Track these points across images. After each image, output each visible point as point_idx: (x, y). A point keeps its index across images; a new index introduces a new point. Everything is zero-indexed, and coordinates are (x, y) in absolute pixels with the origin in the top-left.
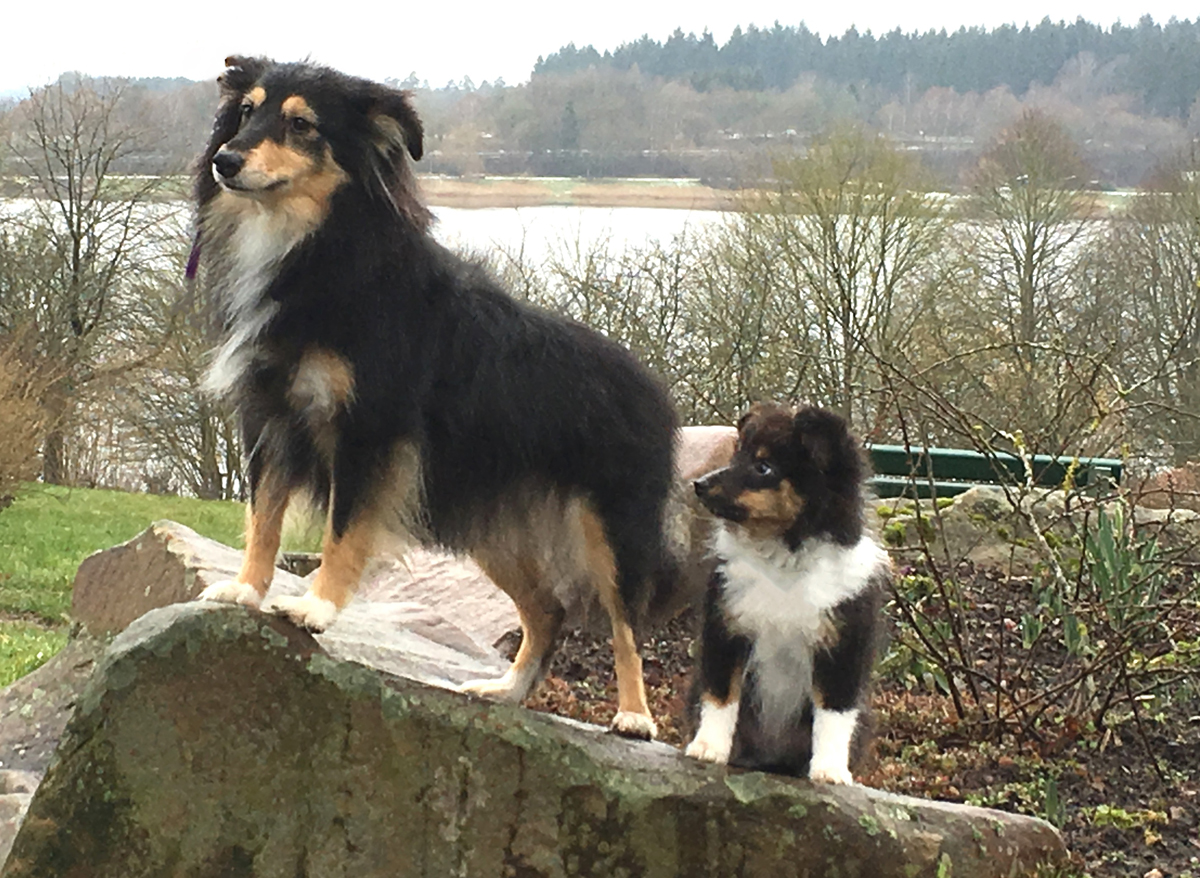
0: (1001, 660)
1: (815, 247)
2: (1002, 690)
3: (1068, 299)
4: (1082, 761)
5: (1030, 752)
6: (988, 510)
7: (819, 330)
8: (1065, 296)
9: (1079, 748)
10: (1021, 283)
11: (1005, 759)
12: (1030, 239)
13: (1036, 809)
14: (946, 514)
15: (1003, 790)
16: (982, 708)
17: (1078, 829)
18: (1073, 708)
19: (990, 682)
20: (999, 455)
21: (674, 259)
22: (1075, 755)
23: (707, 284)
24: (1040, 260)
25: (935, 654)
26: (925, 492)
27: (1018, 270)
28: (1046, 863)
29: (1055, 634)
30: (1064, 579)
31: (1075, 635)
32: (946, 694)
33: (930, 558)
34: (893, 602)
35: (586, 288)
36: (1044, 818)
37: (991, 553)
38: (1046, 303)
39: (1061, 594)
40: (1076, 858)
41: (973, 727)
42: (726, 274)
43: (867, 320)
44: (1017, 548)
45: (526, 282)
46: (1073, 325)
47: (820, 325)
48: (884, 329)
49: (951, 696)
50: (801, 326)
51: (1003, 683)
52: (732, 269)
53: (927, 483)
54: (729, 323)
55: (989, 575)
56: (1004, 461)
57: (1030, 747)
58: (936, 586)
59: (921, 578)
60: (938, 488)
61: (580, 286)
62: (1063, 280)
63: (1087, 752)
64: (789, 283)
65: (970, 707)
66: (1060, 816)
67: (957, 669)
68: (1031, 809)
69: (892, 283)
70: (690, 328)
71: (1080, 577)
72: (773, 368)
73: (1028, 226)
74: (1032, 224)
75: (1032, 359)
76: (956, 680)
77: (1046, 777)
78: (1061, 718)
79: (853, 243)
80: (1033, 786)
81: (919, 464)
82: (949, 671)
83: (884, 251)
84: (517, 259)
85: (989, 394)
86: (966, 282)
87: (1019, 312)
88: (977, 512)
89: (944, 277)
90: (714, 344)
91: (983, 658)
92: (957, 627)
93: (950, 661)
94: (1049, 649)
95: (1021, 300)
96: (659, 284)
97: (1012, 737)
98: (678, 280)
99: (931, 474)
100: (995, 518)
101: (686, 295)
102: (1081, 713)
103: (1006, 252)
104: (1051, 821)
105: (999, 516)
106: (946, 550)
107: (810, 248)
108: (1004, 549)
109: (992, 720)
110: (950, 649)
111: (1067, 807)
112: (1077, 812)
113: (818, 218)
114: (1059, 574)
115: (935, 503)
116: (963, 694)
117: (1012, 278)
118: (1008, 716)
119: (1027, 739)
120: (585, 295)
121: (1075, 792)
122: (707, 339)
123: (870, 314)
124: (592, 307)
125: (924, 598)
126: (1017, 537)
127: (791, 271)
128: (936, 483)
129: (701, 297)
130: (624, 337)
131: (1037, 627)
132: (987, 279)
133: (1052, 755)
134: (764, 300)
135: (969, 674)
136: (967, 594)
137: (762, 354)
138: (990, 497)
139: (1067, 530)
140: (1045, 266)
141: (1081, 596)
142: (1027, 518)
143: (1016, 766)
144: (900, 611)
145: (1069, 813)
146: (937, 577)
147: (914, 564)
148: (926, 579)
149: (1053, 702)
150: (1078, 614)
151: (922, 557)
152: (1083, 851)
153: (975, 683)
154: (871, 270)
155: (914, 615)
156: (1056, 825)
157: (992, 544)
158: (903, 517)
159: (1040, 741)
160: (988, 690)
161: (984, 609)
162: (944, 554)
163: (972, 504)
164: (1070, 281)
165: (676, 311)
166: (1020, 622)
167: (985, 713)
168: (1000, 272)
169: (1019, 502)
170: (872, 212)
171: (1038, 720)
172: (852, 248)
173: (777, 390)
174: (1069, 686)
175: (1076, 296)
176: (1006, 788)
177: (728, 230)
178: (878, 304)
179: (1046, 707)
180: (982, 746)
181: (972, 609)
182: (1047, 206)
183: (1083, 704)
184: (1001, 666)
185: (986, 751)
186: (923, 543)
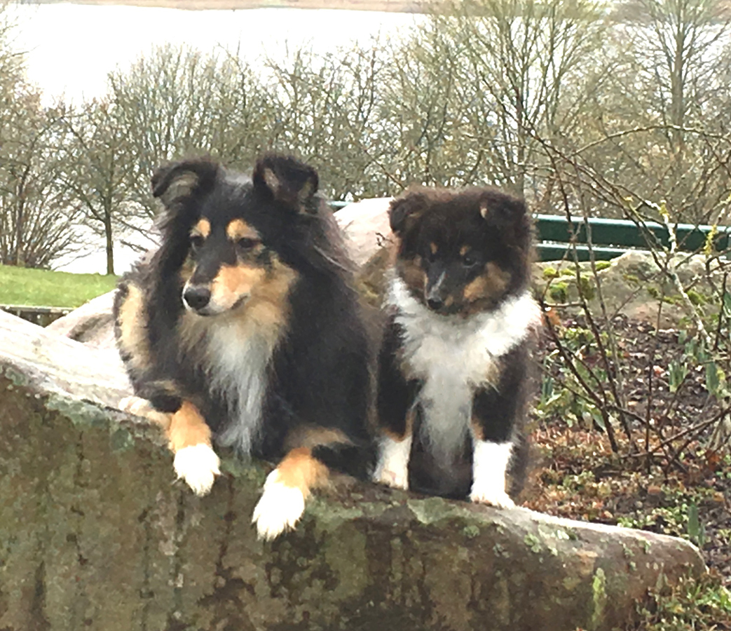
0: (650, 401)
1: (493, 44)
2: (650, 427)
3: (713, 90)
4: (720, 489)
5: (674, 481)
6: (639, 271)
7: (496, 116)
8: (710, 88)
9: (718, 478)
10: (672, 76)
11: (652, 487)
12: (680, 38)
13: (680, 531)
14: (603, 276)
15: (651, 514)
16: (633, 443)
17: (716, 548)
18: (713, 444)
19: (640, 420)
20: (648, 224)
21: (370, 54)
22: (714, 484)
23: (398, 76)
24: (689, 56)
25: (593, 396)
26: (584, 256)
27: (670, 65)
28: (688, 578)
29: (697, 380)
30: (705, 332)
31: (715, 381)
32: (602, 431)
33: (587, 313)
34: (557, 351)
35: (294, 79)
36: (686, 538)
37: (642, 309)
38: (694, 94)
39: (703, 345)
40: (714, 573)
41: (625, 459)
42: (415, 67)
43: (538, 108)
44: (664, 304)
45: (242, 74)
46: (716, 114)
47: (497, 113)
48: (553, 115)
49: (606, 433)
50: (480, 113)
51: (652, 422)
52: (420, 63)
53: (587, 248)
54: (419, 111)
55: (640, 328)
56: (652, 229)
57: (675, 478)
58: (594, 336)
59: (581, 331)
60: (596, 252)
61: (289, 78)
62: (708, 74)
63: (724, 481)
64: (470, 76)
65: (623, 442)
66: (700, 537)
67: (611, 408)
68: (676, 530)
69: (561, 74)
70: (385, 114)
71: (719, 331)
72: (456, 149)
73: (678, 26)
74: (682, 25)
75: (682, 143)
76: (611, 419)
77: (689, 503)
78: (702, 452)
79: (526, 41)
80: (677, 511)
81: (578, 231)
82: (605, 411)
83: (553, 49)
84: (234, 56)
85: (643, 173)
86: (624, 75)
87: (670, 101)
88: (630, 274)
89: (605, 71)
90: (405, 129)
91: (634, 399)
92: (612, 373)
93: (606, 402)
94: (693, 393)
95: (673, 91)
96: (357, 76)
97: (659, 468)
98: (374, 73)
99: (590, 239)
100: (645, 279)
101: (380, 86)
102: (719, 448)
103: (659, 49)
104: (692, 541)
105: (649, 277)
106: (603, 306)
107: (488, 46)
108: (653, 305)
109: (641, 454)
110: (606, 392)
111: (707, 529)
112: (715, 533)
113: (496, 19)
114: (701, 326)
115: (593, 266)
116: (617, 431)
117: (664, 73)
118: (655, 450)
119: (672, 470)
120: (293, 86)
121: (714, 515)
122: (398, 124)
123: (541, 103)
124: (299, 96)
125: (583, 347)
126: (664, 294)
127: (472, 66)
128: (595, 248)
129: (394, 88)
130: (327, 122)
131: (682, 374)
132: (643, 73)
133: (693, 484)
134: (448, 90)
135: (621, 412)
136: (621, 344)
137: (446, 137)
138: (643, 260)
139: (709, 290)
140: (693, 62)
141: (720, 347)
142: (672, 278)
143: (663, 493)
144: (562, 359)
145: (708, 535)
146: (595, 330)
147: (575, 317)
148: (587, 331)
149: (695, 438)
150: (717, 361)
151: (582, 312)
152: (721, 567)
153: (627, 420)
154: (542, 65)
155: (574, 362)
156: (697, 545)
157: (644, 301)
158: (565, 277)
159: (684, 471)
160: (639, 427)
161: (636, 357)
162: (601, 309)
163: (626, 266)
164: (714, 75)
165: (372, 99)
166: (667, 369)
167: (636, 448)
168: (654, 67)
169: (666, 264)
170: (543, 15)
171: (682, 454)
172: (525, 46)
173: (460, 168)
174: (708, 424)
175: (720, 88)
176: (654, 512)
177: (418, 30)
178: (547, 94)
179: (689, 442)
180: (633, 476)
181: (625, 357)
182: (694, 10)
183: (721, 439)
184: (651, 407)
185: (637, 480)
186: (582, 300)
